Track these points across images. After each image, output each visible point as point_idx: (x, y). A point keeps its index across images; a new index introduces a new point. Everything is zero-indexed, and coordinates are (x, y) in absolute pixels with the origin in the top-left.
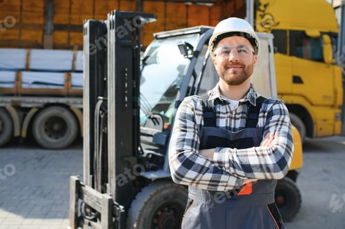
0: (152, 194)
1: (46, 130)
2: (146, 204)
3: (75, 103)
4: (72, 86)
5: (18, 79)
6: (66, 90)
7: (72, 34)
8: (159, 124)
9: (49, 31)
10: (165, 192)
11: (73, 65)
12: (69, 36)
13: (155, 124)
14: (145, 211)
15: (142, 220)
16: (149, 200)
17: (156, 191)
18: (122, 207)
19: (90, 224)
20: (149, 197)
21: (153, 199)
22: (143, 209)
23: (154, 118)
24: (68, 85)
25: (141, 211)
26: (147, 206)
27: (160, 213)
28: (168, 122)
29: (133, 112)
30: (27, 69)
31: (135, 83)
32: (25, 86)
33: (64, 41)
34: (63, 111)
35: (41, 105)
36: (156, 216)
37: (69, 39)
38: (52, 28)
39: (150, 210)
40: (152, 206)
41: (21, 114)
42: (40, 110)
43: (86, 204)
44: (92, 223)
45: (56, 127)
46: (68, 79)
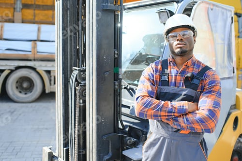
1: (17, 88)
3: (41, 66)
4: (38, 52)
6: (33, 56)
7: (37, 12)
9: (18, 9)
11: (38, 36)
12: (34, 13)
23: (130, 88)
24: (34, 52)
29: (115, 85)
30: (1, 38)
33: (30, 17)
34: (31, 73)
35: (13, 68)
37: (35, 15)
38: (21, 7)
42: (12, 71)
45: (25, 85)
46: (35, 47)
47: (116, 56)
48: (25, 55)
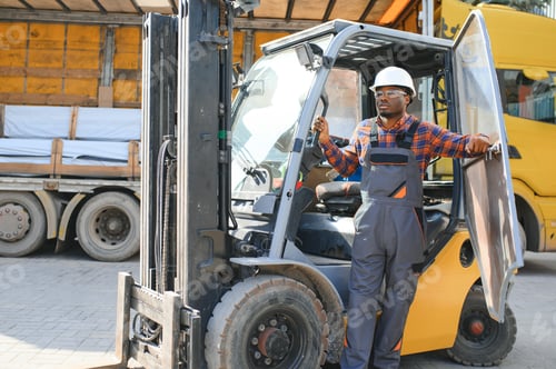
0: (247, 292)
1: (97, 231)
2: (237, 308)
5: (56, 151)
6: (131, 170)
8: (264, 182)
9: (107, 81)
10: (271, 291)
12: (138, 88)
13: (258, 183)
14: (236, 320)
15: (230, 336)
16: (243, 301)
17: (255, 286)
18: (196, 311)
19: (146, 350)
20: (244, 296)
21: (251, 300)
22: (232, 317)
23: (256, 173)
24: (134, 161)
25: (230, 320)
26: (240, 312)
27: (262, 328)
28: (280, 176)
29: (219, 155)
30: (72, 137)
31: (222, 106)
32: (66, 162)
33: (131, 95)
34: (124, 200)
35: (90, 190)
36: (255, 333)
37: (138, 92)
38: (112, 76)
39: (244, 319)
40: (249, 312)
41: (59, 204)
42: (88, 197)
43: (142, 318)
44: (151, 347)
45: (113, 226)
46: (134, 154)
47: (222, 112)
48: (115, 168)
